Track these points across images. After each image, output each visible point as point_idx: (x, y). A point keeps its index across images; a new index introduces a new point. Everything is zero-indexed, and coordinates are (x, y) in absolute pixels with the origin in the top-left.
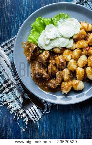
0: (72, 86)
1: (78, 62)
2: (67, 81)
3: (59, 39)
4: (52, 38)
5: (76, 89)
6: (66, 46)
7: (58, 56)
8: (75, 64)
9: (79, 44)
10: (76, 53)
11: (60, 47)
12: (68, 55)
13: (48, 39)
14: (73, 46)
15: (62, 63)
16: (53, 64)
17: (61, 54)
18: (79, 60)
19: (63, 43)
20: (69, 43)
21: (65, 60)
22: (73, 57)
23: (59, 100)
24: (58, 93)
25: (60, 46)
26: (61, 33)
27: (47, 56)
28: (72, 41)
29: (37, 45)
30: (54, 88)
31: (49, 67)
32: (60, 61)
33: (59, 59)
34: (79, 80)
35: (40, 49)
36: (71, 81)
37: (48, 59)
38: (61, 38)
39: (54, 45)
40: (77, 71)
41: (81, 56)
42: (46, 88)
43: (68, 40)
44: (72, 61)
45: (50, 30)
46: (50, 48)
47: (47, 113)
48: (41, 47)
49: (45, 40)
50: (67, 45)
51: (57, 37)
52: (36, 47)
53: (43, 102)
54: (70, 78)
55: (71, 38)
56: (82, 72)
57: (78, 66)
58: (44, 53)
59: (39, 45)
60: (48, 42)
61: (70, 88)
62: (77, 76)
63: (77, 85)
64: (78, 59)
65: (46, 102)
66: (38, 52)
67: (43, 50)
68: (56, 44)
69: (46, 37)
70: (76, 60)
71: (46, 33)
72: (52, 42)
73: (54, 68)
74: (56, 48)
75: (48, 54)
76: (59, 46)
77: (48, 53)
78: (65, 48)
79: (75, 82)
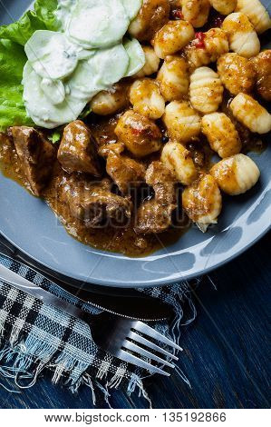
0: (220, 188)
1: (193, 99)
2: (195, 180)
3: (90, 62)
4: (64, 72)
5: (237, 192)
6: (127, 72)
7: (117, 119)
8: (187, 111)
9: (162, 40)
10: (169, 75)
11: (107, 86)
12: (149, 95)
13: (54, 83)
14: (147, 60)
15: (145, 131)
16: (117, 150)
17: (125, 106)
18: (192, 93)
19: (109, 66)
20: (130, 59)
21: (150, 119)
22: (169, 95)
23: (202, 258)
24: (188, 235)
25: (107, 83)
26: (85, 42)
27: (82, 138)
28: (135, 46)
29: (30, 122)
30: (164, 227)
31: (111, 170)
32: (134, 131)
33: (125, 127)
34: (228, 156)
35: (49, 132)
36: (208, 172)
37: (92, 148)
38: (93, 56)
39: (85, 93)
40: (206, 130)
41: (193, 77)
42: (139, 244)
43: (119, 50)
44: (173, 108)
45: (46, 50)
46: (77, 107)
47: (190, 321)
48: (47, 122)
49: (48, 90)
50: (128, 67)
51: (81, 62)
52: (31, 129)
53: (156, 293)
54: (196, 165)
55: (127, 38)
56: (225, 125)
57: (201, 114)
58: (68, 136)
59: (37, 121)
60: (60, 92)
61: (218, 197)
62: (217, 145)
63: (231, 174)
64: (189, 91)
65: (166, 288)
66: (47, 143)
67: (60, 129)
68: (88, 84)
69: (45, 81)
70: (183, 96)
71: (38, 67)
72: (73, 84)
73: (130, 163)
74: (96, 96)
75: (82, 128)
76: (102, 85)
77: (78, 126)
78: (126, 82)
79: (220, 169)
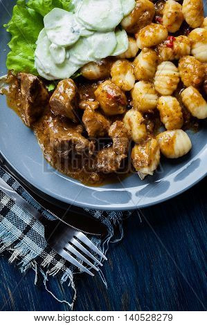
0: (160, 150)
1: (156, 83)
2: (143, 142)
3: (88, 39)
4: (68, 42)
5: (172, 156)
6: (113, 53)
7: (98, 85)
8: (150, 91)
9: (143, 36)
10: (143, 62)
11: (96, 59)
12: (125, 73)
13: (60, 48)
14: (129, 47)
15: (116, 98)
16: (93, 106)
17: (106, 76)
18: (156, 78)
19: (101, 46)
20: (117, 43)
21: (122, 90)
22: (139, 76)
23: (137, 197)
24: (130, 179)
25: (96, 57)
26: (88, 24)
27: (70, 92)
28: (123, 35)
29: (35, 72)
30: (114, 169)
31: (85, 120)
32: (108, 96)
33: (103, 91)
34: (172, 129)
35: (47, 83)
36: (154, 137)
37: (76, 100)
38: (91, 35)
39: (79, 60)
40: (160, 107)
41: (160, 67)
42: (94, 177)
43: (111, 36)
44: (140, 87)
45: (58, 23)
46: (71, 70)
47: (117, 240)
48: (48, 75)
49: (53, 52)
50: (115, 50)
51: (82, 38)
52: (35, 77)
53: (98, 215)
54: (147, 130)
55: (119, 28)
56: (174, 107)
57: (159, 95)
58: (61, 88)
59: (40, 73)
60: (61, 56)
61: (157, 156)
62: (165, 120)
63: (171, 143)
64: (154, 76)
65: (105, 213)
66: (44, 90)
67: (55, 82)
68: (83, 55)
69: (53, 45)
70: (149, 79)
71: (50, 34)
72: (72, 52)
73: (100, 118)
74: (87, 65)
75: (72, 85)
76: (93, 57)
77: (69, 83)
78: (111, 60)
79: (164, 137)
